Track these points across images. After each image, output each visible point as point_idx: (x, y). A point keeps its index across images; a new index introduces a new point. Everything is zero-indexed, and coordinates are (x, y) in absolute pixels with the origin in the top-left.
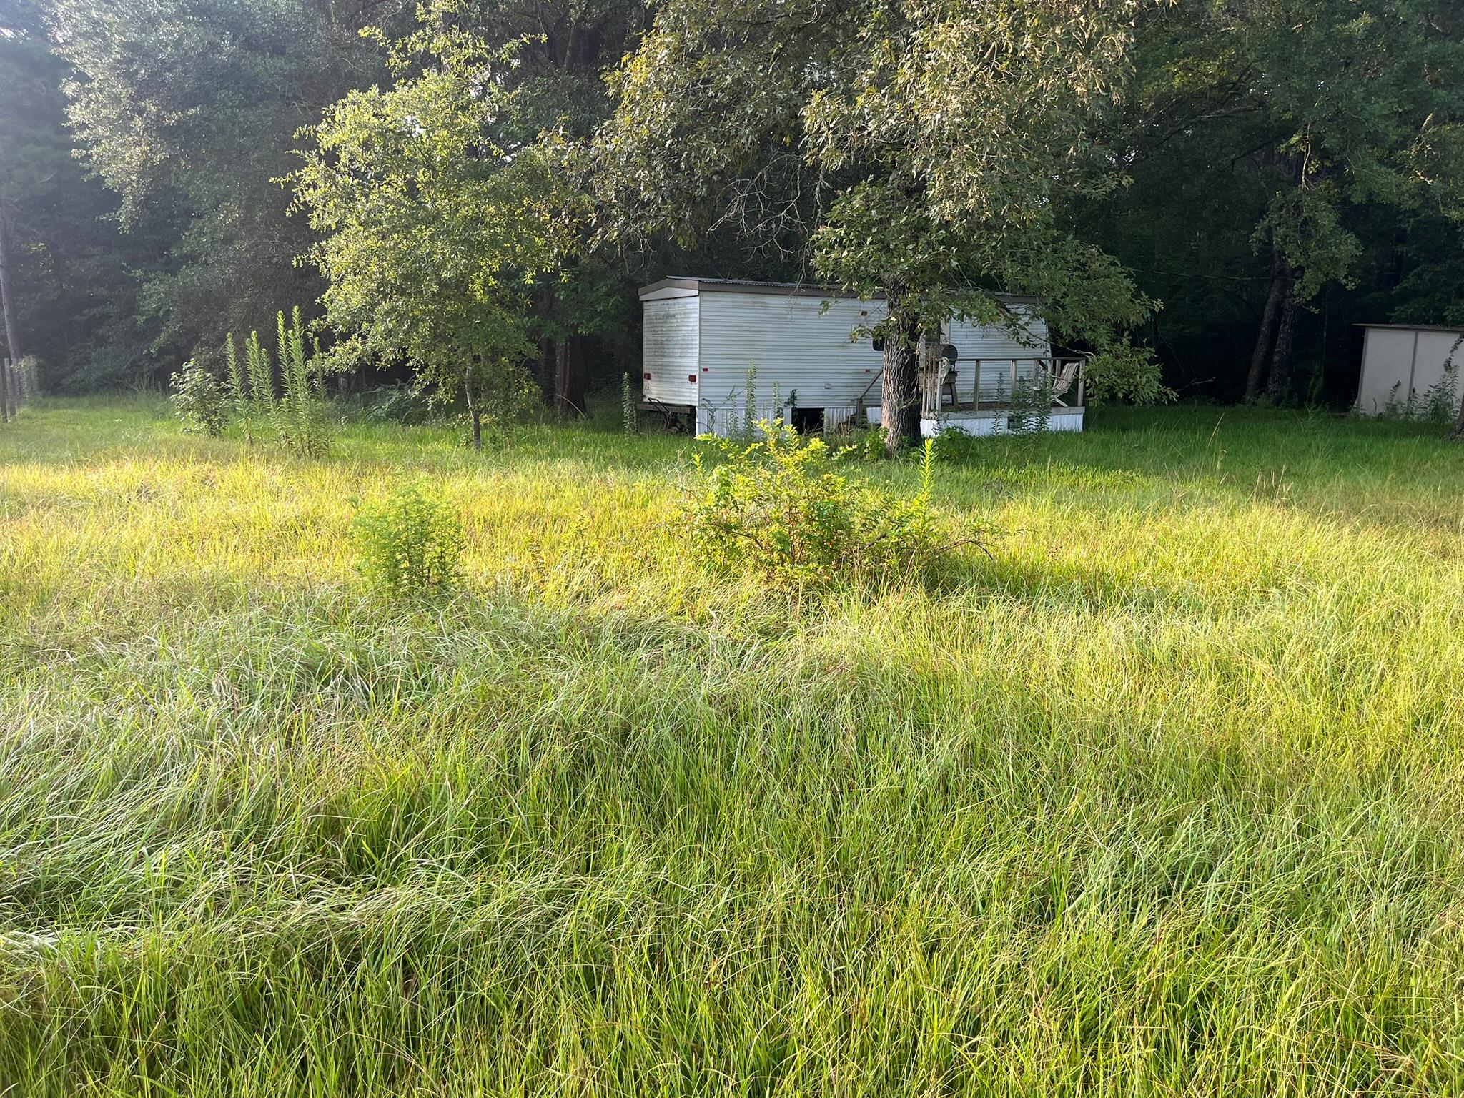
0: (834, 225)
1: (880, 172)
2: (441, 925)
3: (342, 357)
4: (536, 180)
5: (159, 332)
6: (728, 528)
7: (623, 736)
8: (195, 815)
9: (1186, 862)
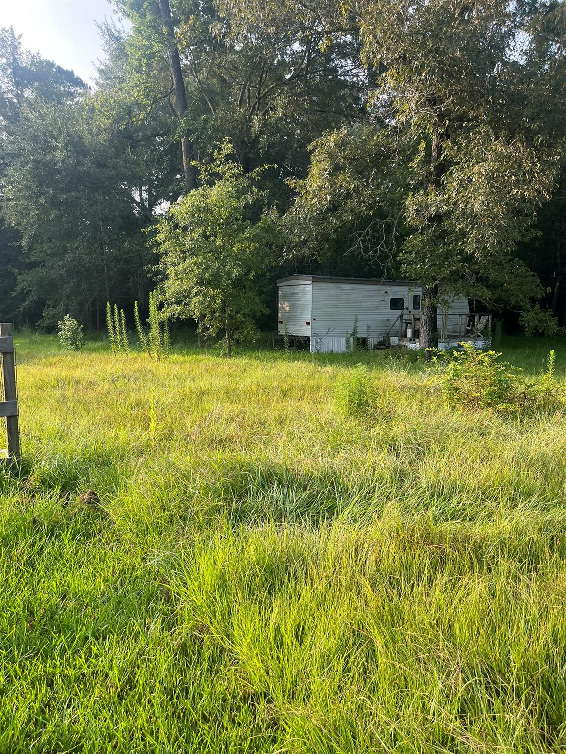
6: (457, 389)
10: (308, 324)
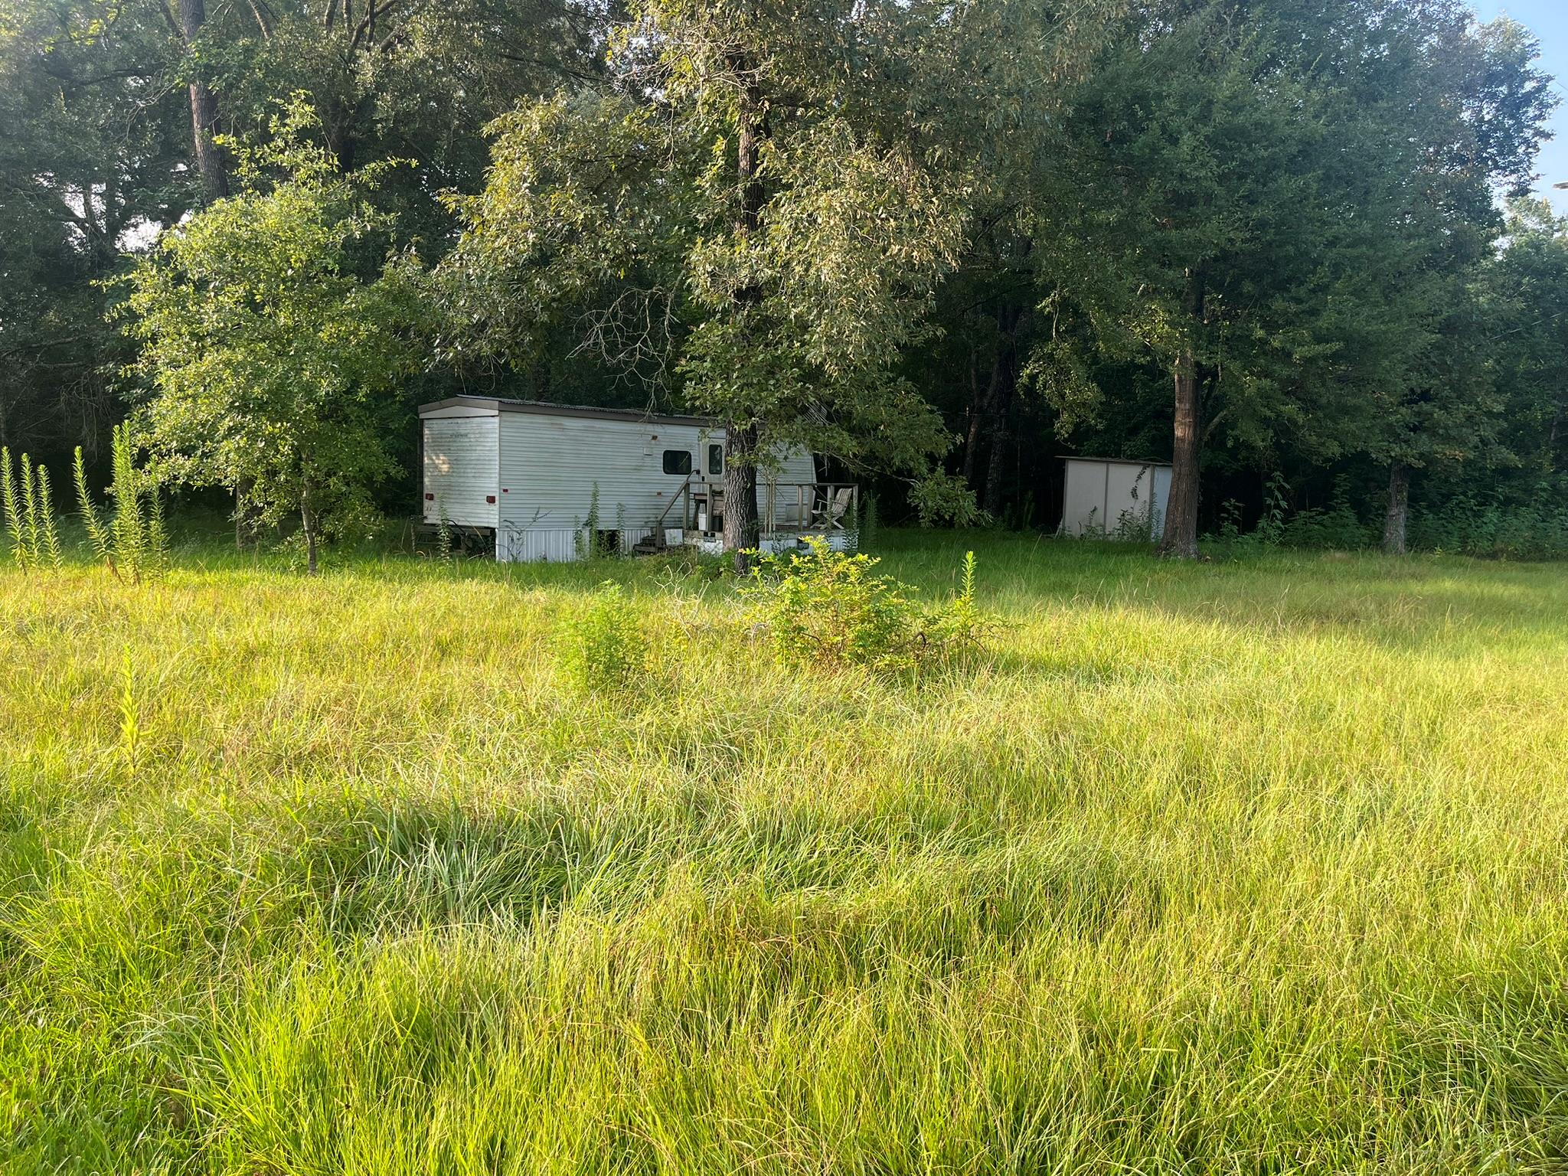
6: (800, 630)
10: (491, 500)
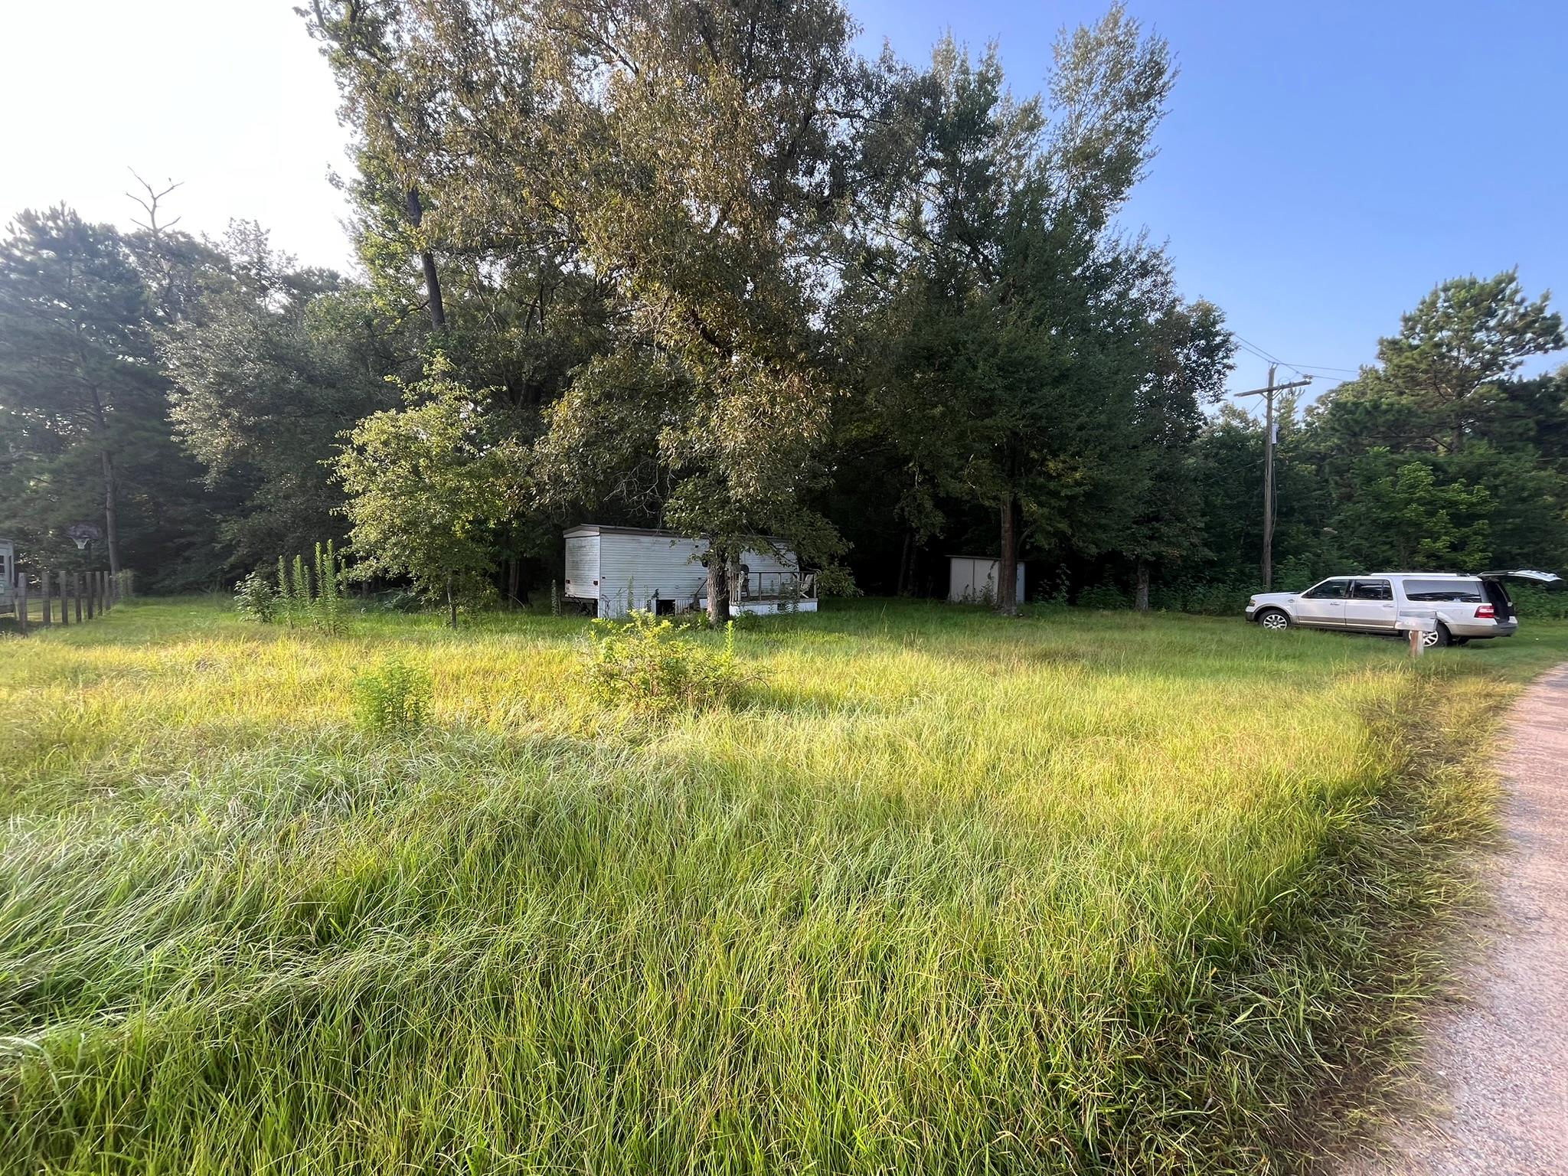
0: (677, 499)
1: (703, 471)
2: (386, 979)
3: (361, 571)
4: (498, 468)
5: (231, 555)
6: (612, 676)
7: (533, 820)
8: (196, 910)
9: (876, 868)
10: (596, 583)
